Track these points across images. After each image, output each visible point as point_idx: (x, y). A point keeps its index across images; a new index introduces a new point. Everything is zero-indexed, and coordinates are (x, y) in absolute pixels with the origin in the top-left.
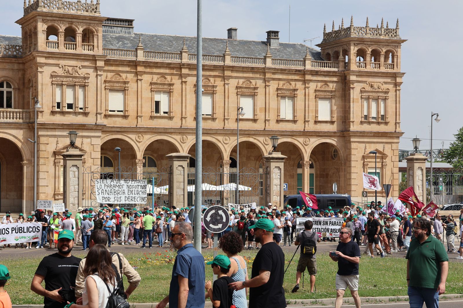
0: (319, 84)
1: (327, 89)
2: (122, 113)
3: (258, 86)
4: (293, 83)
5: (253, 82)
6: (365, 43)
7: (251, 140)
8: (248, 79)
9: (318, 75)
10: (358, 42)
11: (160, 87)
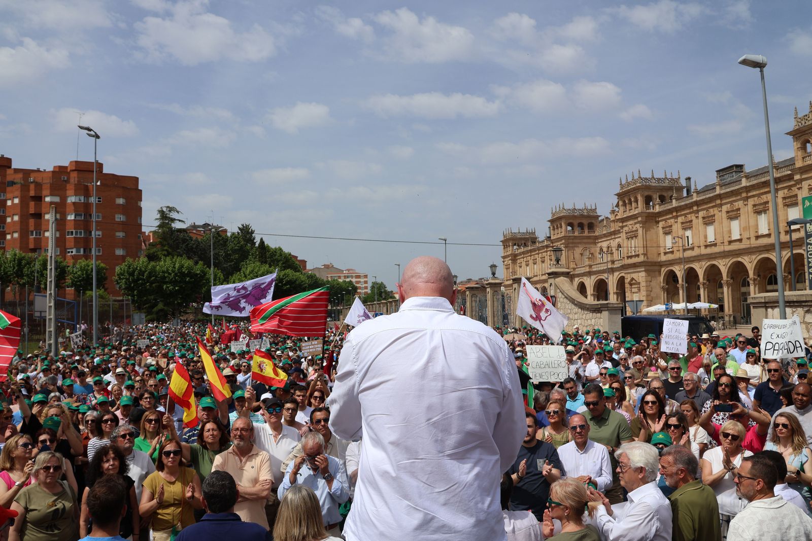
0: (786, 191)
1: (791, 194)
2: (671, 250)
3: (740, 206)
4: (764, 197)
5: (736, 204)
6: (807, 132)
7: (739, 259)
8: (731, 203)
9: (782, 181)
10: (800, 134)
11: (686, 224)
